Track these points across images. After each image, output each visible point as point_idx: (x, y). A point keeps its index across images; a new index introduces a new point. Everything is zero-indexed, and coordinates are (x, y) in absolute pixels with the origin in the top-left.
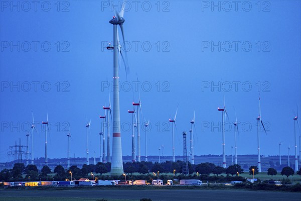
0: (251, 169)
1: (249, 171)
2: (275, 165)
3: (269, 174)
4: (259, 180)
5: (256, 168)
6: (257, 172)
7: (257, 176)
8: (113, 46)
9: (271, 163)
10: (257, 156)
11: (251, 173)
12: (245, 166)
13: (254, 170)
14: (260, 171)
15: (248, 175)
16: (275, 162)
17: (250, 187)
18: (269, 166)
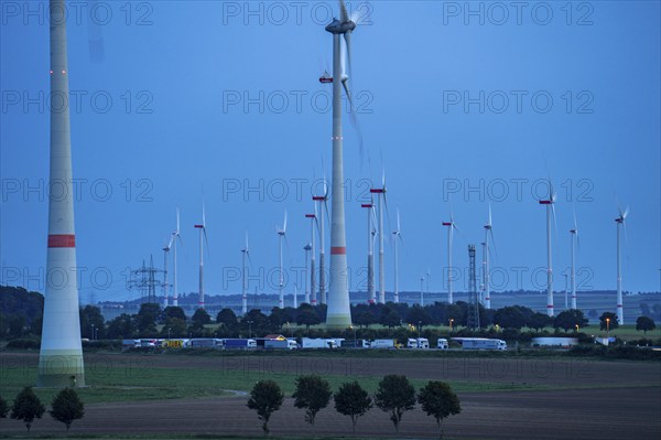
0: (603, 318)
1: (598, 322)
2: (652, 311)
3: (638, 328)
4: (618, 341)
5: (613, 317)
6: (614, 324)
7: (615, 331)
8: (332, 76)
9: (643, 307)
10: (616, 292)
11: (603, 326)
12: (593, 313)
13: (609, 321)
14: (621, 323)
15: (598, 331)
16: (651, 305)
17: (602, 352)
18: (639, 313)
